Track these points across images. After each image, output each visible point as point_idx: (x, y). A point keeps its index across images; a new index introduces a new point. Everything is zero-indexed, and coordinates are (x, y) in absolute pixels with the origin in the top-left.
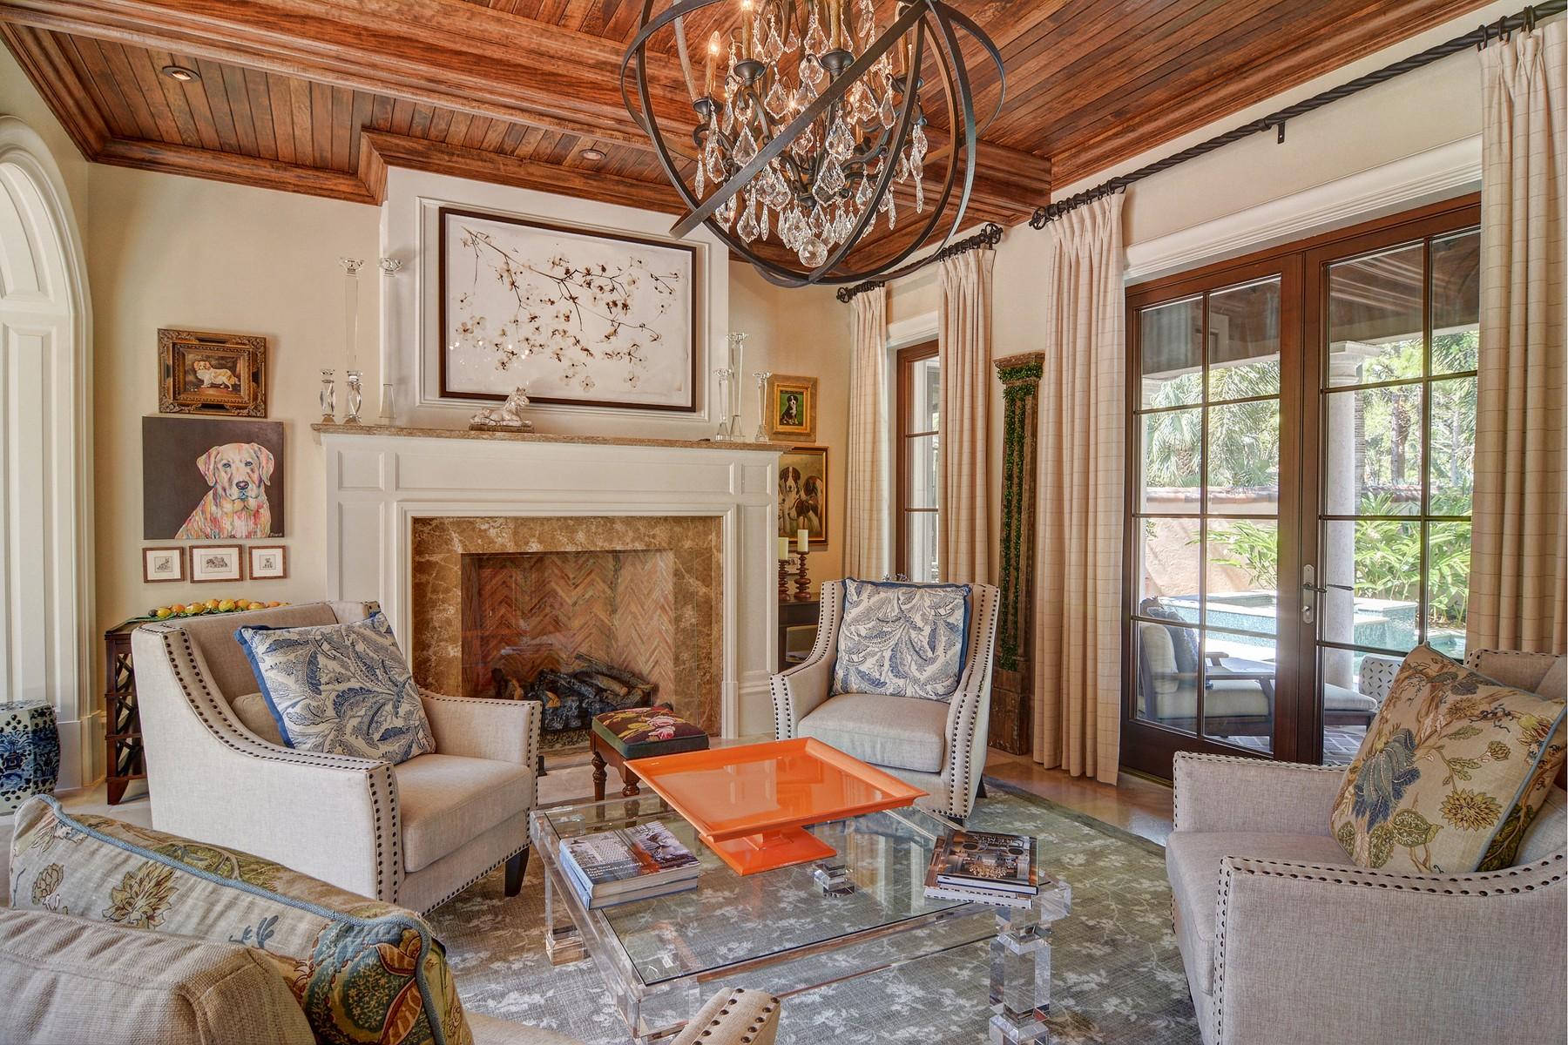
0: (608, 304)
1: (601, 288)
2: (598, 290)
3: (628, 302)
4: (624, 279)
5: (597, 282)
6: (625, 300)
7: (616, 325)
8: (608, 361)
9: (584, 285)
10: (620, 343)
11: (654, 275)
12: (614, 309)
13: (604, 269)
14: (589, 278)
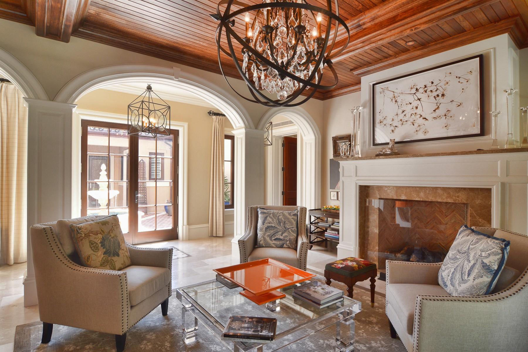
0: (435, 97)
1: (431, 91)
2: (430, 93)
3: (445, 93)
4: (442, 84)
5: (429, 89)
6: (443, 92)
7: (438, 104)
8: (435, 121)
9: (424, 92)
10: (441, 111)
11: (458, 76)
12: (437, 98)
13: (432, 83)
14: (426, 89)
